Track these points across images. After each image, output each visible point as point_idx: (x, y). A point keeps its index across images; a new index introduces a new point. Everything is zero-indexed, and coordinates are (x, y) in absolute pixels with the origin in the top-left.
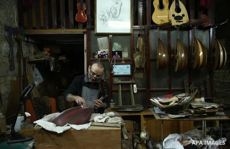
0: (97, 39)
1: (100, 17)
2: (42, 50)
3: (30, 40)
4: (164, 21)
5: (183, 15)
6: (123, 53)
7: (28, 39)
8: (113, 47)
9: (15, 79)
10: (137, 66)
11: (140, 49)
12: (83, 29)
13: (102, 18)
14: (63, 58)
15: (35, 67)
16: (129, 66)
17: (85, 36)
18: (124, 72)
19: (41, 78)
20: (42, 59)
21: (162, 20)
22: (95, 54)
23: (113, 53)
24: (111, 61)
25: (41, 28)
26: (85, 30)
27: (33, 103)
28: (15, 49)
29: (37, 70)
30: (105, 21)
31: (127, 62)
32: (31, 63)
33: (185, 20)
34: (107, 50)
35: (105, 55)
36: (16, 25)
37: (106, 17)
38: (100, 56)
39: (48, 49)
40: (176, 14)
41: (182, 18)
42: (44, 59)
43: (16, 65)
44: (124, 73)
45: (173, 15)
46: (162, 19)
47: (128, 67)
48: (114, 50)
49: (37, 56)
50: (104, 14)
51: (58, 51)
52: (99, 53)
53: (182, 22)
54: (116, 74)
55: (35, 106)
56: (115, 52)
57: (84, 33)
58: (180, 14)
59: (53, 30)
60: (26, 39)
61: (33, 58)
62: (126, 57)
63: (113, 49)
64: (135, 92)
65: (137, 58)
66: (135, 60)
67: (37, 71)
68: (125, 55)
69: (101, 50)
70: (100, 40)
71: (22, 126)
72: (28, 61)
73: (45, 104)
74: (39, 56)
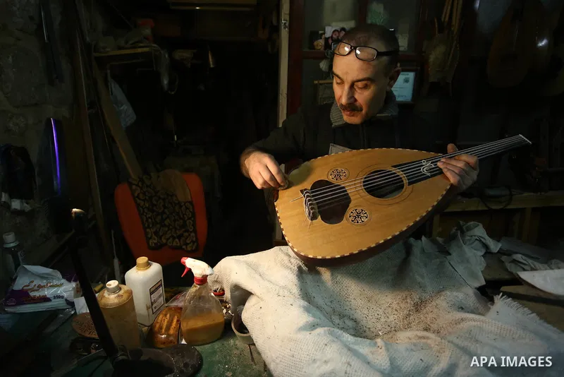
8: (370, 14)
15: (109, 78)
16: (412, 75)
19: (131, 111)
20: (140, 50)
22: (315, 35)
27: (136, 195)
29: (117, 86)
34: (350, 25)
38: (330, 42)
39: (151, 22)
42: (146, 50)
47: (406, 80)
49: (122, 41)
55: (142, 203)
61: (109, 47)
62: (403, 49)
63: (369, 21)
67: (116, 90)
69: (334, 23)
71: (152, 304)
72: (97, 55)
73: (171, 196)
74: (127, 42)
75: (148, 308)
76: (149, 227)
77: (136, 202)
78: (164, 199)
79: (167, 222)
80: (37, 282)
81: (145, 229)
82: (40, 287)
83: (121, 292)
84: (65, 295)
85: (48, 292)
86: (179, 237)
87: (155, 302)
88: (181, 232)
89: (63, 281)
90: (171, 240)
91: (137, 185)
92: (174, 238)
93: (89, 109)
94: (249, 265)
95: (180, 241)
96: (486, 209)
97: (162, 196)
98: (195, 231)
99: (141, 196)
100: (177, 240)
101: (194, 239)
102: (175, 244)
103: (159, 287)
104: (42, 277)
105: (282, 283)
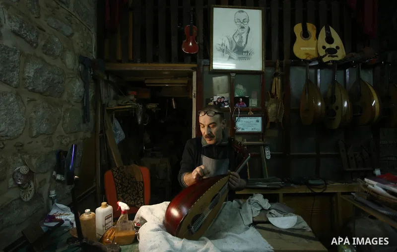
0: (212, 79)
1: (218, 47)
2: (127, 94)
3: (110, 79)
4: (310, 55)
5: (338, 48)
6: (250, 100)
7: (108, 78)
8: (236, 90)
9: (89, 135)
10: (271, 119)
11: (277, 94)
12: (191, 63)
13: (221, 48)
14: (152, 106)
15: (114, 118)
16: (260, 119)
17: (195, 74)
18: (252, 127)
19: (123, 134)
20: (127, 107)
21: (307, 54)
22: (209, 100)
23: (236, 100)
24: (232, 112)
25: (129, 61)
26: (195, 66)
27: (115, 176)
28: (91, 91)
30: (225, 52)
31: (256, 113)
32: (110, 111)
33: (341, 54)
34: (227, 95)
35: (223, 102)
36: (93, 56)
37: (227, 47)
38: (216, 103)
39: (135, 93)
40: (328, 46)
41: (336, 52)
42: (130, 106)
43: (92, 115)
44: (252, 129)
45: (324, 47)
46: (307, 52)
47: (258, 121)
48: (237, 96)
49: (120, 102)
50: (224, 42)
51: (147, 96)
52: (215, 98)
53: (337, 56)
54: (240, 130)
55: (117, 181)
56: (239, 98)
57: (194, 69)
58: (333, 46)
59: (147, 65)
60: (106, 78)
61: (113, 105)
62: (255, 106)
63: (236, 93)
64: (268, 157)
65: (271, 108)
66: (269, 110)
67: (117, 123)
68: (254, 103)
69: (218, 95)
70: (217, 80)
71: (106, 225)
72: (107, 108)
73: (133, 178)
74: (122, 102)
75: (103, 226)
76: (119, 193)
77: (114, 181)
78: (129, 180)
79: (129, 191)
80: (60, 212)
81: (117, 194)
82: (60, 214)
83: (90, 215)
84: (70, 219)
85: (63, 218)
86: (134, 200)
87: (107, 224)
88: (136, 197)
89: (71, 213)
90: (130, 201)
91: (116, 171)
92: (132, 200)
93: (100, 133)
94: (149, 209)
95: (134, 202)
96: (311, 192)
97: (128, 178)
98: (143, 197)
99: (117, 177)
100: (133, 201)
101: (142, 202)
102: (131, 203)
103: (110, 217)
104: (62, 210)
105: (158, 216)
